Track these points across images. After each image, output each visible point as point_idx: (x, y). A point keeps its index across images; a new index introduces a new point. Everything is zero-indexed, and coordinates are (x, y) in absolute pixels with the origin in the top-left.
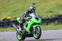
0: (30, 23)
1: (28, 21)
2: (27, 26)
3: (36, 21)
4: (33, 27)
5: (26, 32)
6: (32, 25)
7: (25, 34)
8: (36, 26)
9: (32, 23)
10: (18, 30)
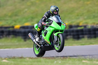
0: (49, 30)
1: (47, 27)
2: (46, 34)
3: (58, 27)
5: (45, 43)
6: (53, 33)
7: (44, 45)
8: (58, 34)
9: (52, 29)
10: (34, 40)
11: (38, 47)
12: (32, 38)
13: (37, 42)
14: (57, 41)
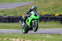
1: (29, 17)
2: (28, 21)
3: (35, 17)
4: (32, 22)
5: (28, 26)
7: (27, 27)
8: (35, 21)
10: (22, 25)
11: (24, 28)
12: (21, 23)
13: (24, 26)
14: (34, 25)
